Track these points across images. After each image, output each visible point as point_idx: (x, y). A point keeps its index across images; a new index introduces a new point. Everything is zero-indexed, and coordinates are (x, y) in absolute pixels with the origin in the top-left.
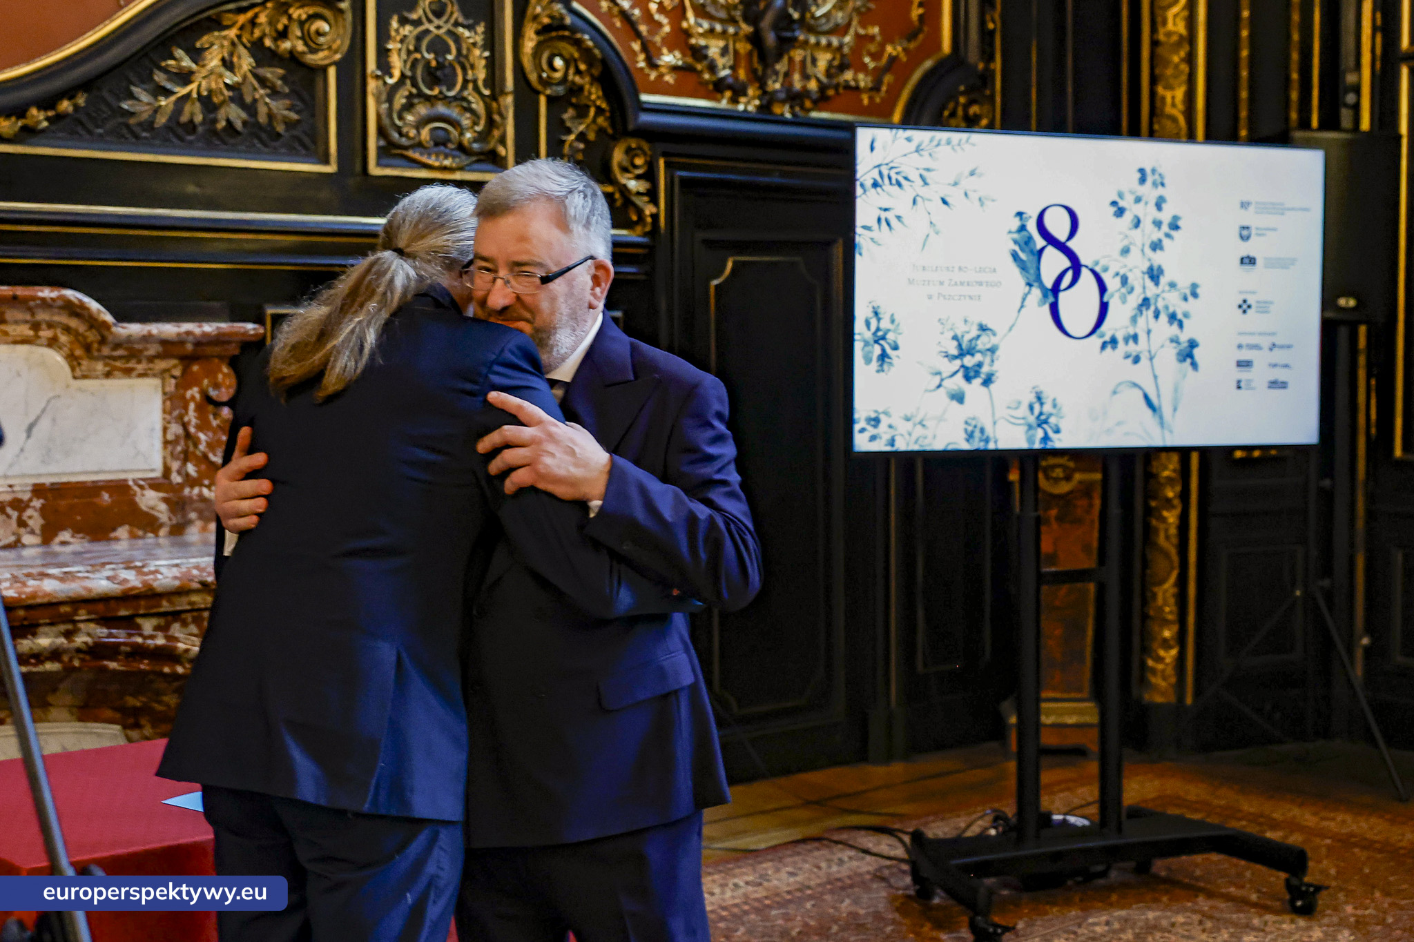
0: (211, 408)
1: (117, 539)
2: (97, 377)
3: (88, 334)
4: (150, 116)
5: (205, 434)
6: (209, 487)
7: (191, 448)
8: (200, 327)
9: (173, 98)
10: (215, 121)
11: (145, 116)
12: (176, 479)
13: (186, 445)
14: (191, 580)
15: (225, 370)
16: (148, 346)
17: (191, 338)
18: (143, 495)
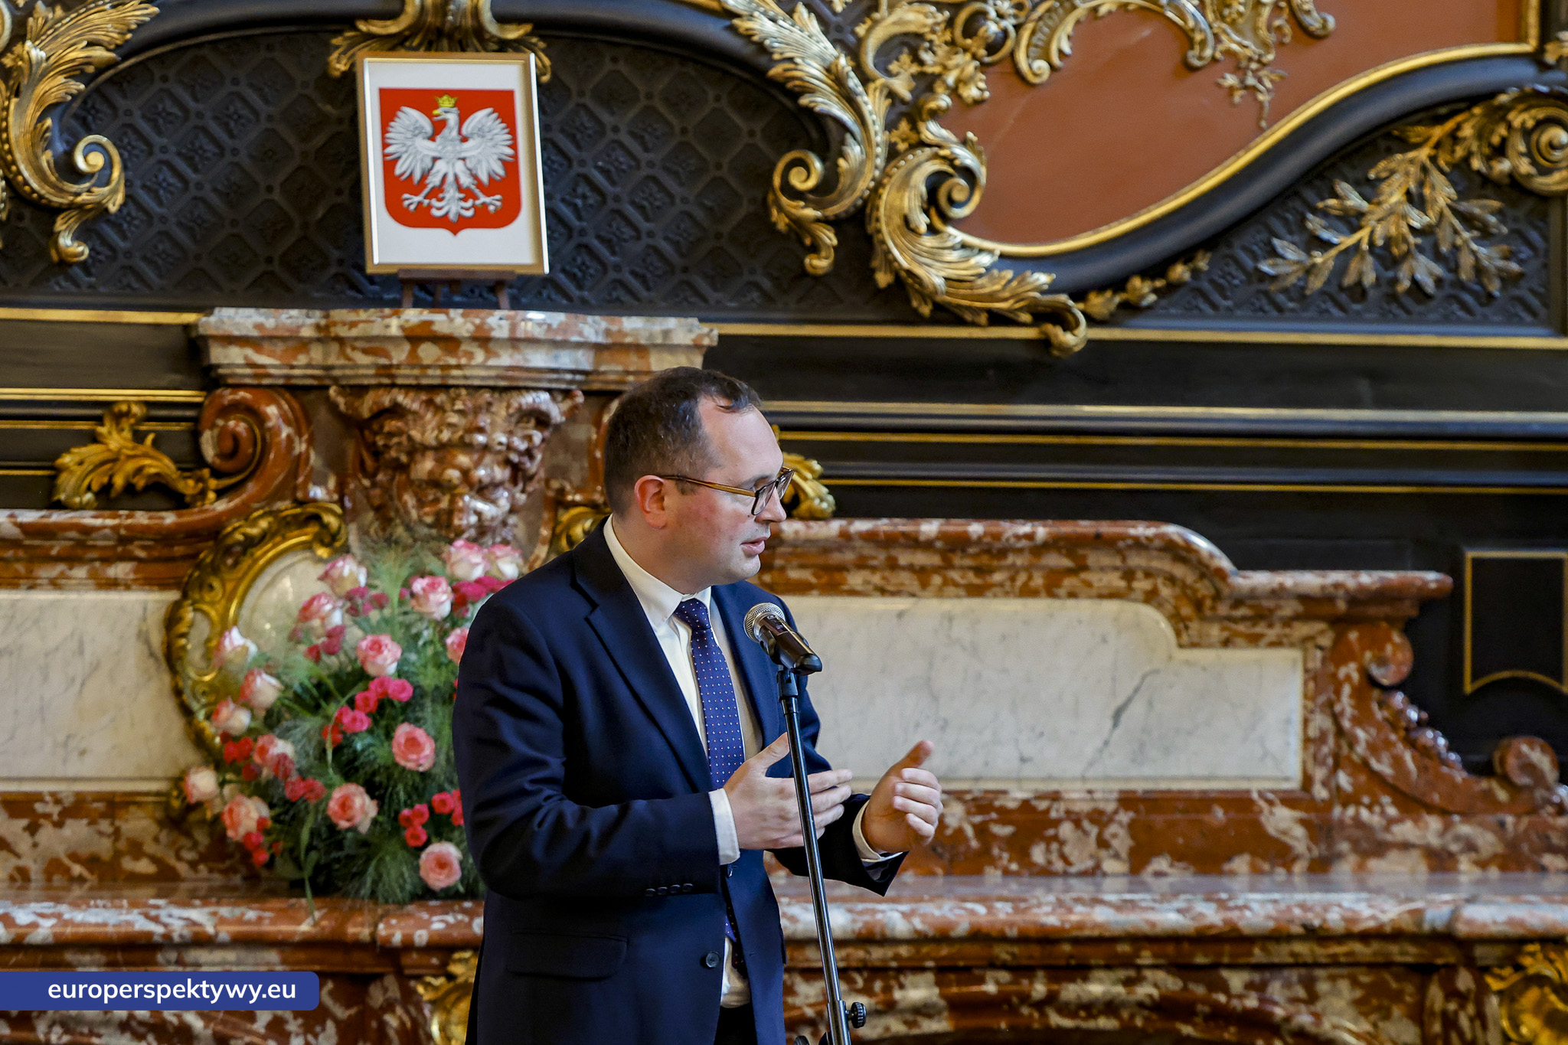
0: (1376, 693)
1: (1233, 873)
2: (1210, 646)
3: (1198, 585)
4: (1299, 279)
5: (1366, 731)
6: (1370, 807)
7: (1345, 750)
8: (1355, 577)
9: (1333, 252)
10: (1395, 281)
11: (1292, 280)
12: (1321, 793)
13: (1338, 746)
14: (1291, 921)
15: (1397, 638)
16: (1282, 603)
17: (1341, 593)
18: (1271, 813)
